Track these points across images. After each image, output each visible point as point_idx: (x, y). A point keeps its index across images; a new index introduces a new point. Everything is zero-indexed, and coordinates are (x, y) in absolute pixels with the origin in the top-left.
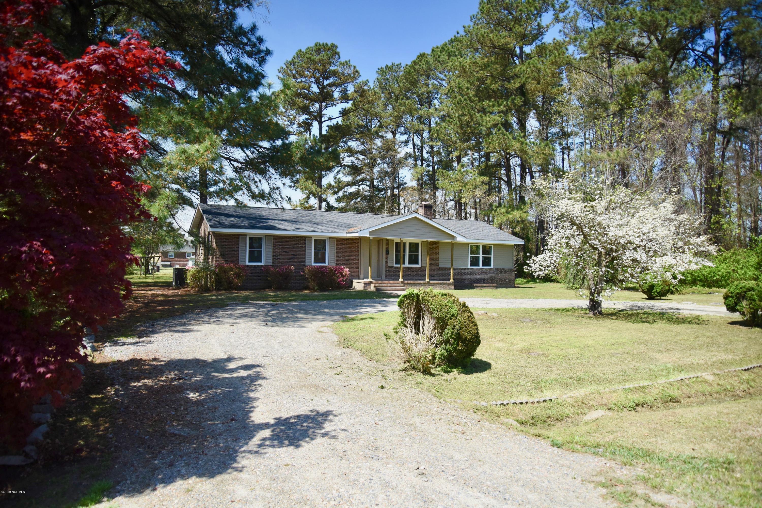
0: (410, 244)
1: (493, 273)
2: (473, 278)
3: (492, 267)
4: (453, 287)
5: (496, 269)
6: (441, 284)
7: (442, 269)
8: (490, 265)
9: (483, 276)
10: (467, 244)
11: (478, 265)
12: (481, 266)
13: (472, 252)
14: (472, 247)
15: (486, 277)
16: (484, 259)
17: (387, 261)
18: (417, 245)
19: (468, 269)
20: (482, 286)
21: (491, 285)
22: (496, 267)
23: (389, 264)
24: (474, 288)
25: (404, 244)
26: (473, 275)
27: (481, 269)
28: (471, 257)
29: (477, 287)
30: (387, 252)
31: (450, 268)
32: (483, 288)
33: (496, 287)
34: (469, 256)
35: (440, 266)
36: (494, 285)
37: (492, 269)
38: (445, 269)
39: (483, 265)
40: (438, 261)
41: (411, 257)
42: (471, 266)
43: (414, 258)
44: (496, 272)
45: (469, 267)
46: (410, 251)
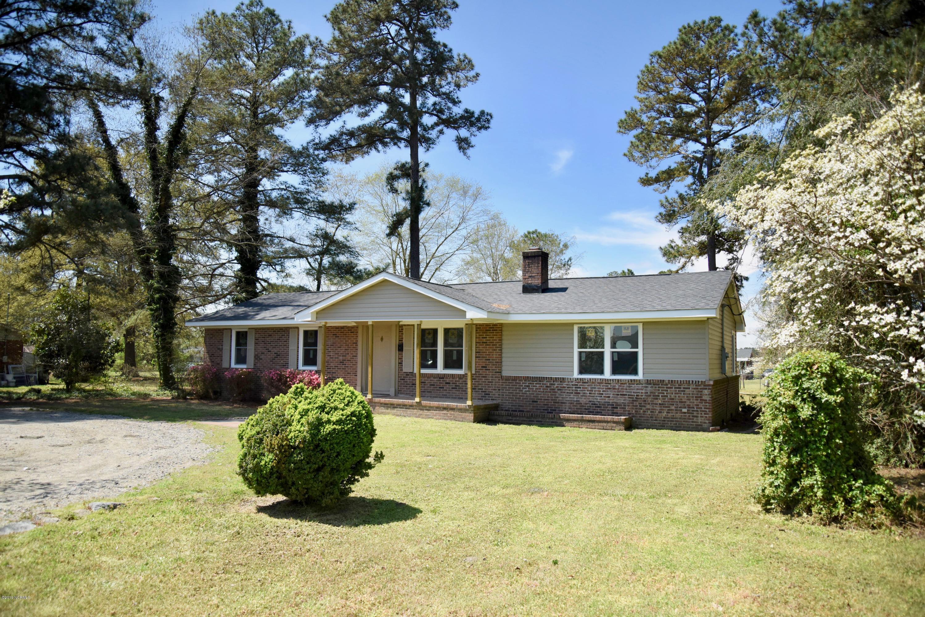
0: (447, 331)
1: (642, 392)
2: (583, 400)
3: (640, 376)
4: (471, 416)
5: (648, 382)
6: (445, 409)
7: (508, 378)
8: (636, 372)
9: (611, 397)
10: (570, 325)
11: (602, 372)
12: (608, 374)
13: (584, 340)
14: (582, 330)
15: (621, 400)
16: (616, 359)
17: (401, 363)
18: (459, 332)
19: (571, 380)
20: (582, 421)
21: (609, 418)
22: (650, 377)
23: (405, 370)
24: (560, 423)
25: (435, 331)
26: (584, 395)
27: (607, 381)
28: (580, 353)
29: (568, 420)
30: (400, 348)
31: (527, 378)
32: (585, 425)
33: (629, 426)
34: (576, 350)
35: (505, 373)
36: (616, 418)
37: (639, 382)
38: (515, 379)
39: (615, 371)
40: (499, 363)
41: (447, 354)
42: (581, 372)
43: (455, 357)
44: (649, 389)
45: (576, 375)
46: (446, 344)
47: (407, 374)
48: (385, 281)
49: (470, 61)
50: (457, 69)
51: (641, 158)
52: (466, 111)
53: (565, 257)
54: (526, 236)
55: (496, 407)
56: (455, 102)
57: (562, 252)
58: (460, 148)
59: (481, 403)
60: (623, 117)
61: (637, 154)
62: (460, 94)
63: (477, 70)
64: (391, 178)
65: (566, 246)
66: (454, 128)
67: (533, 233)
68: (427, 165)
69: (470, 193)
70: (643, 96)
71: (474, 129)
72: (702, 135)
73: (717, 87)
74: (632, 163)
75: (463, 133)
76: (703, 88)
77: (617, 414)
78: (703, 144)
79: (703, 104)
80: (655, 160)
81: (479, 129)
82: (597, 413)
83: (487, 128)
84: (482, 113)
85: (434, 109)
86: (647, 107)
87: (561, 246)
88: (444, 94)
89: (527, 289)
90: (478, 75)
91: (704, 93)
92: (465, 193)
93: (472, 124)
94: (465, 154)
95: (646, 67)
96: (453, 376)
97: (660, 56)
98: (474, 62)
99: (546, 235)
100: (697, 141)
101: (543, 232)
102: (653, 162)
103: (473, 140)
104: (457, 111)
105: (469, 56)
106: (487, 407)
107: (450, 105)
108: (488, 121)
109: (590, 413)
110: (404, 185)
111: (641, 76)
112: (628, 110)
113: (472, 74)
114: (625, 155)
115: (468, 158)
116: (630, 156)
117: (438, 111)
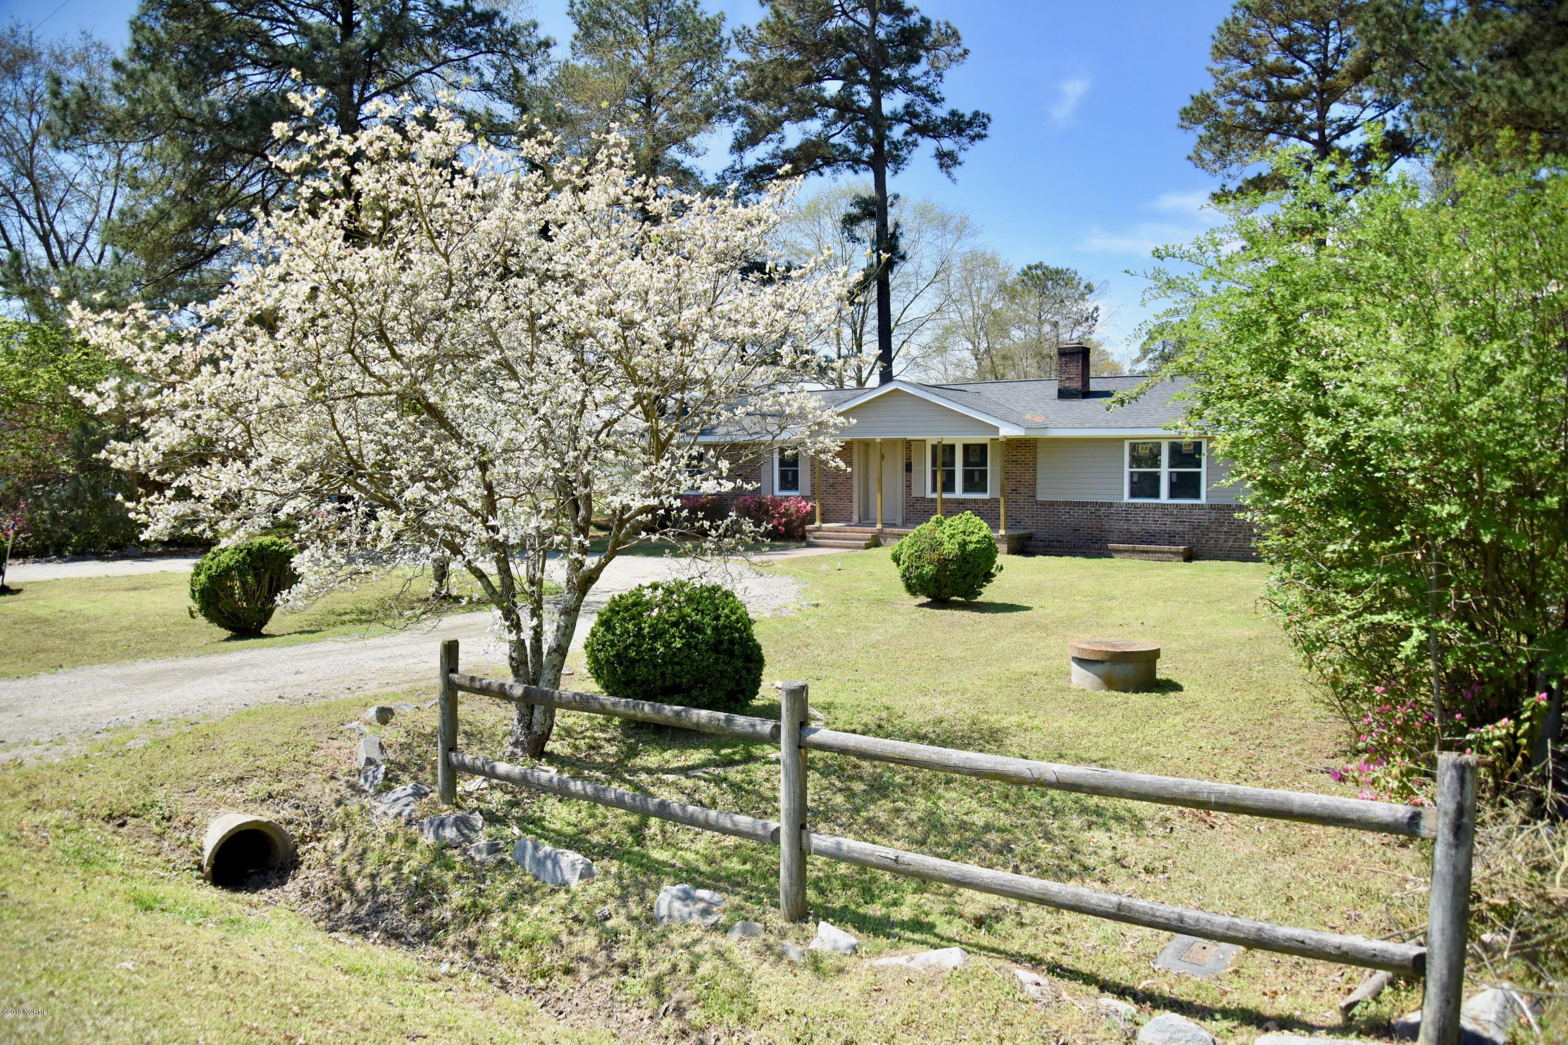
0: (966, 447)
1: (1205, 518)
2: (1134, 528)
3: (1203, 500)
5: (1212, 507)
7: (1043, 503)
8: (1197, 496)
9: (1169, 524)
10: (1121, 440)
11: (1157, 495)
12: (1164, 497)
13: (1136, 460)
14: (1134, 447)
15: (1180, 528)
16: (1174, 479)
17: (909, 487)
18: (983, 448)
19: (1120, 505)
20: (1134, 551)
21: (1166, 548)
22: (1214, 502)
23: (915, 493)
24: (1108, 554)
25: (952, 448)
26: (1136, 522)
27: (1164, 506)
28: (1132, 474)
29: (1118, 551)
30: (908, 468)
31: (1067, 503)
32: (1136, 556)
33: (1189, 557)
34: (1127, 470)
35: (1040, 498)
36: (1173, 548)
37: (1201, 507)
38: (1052, 503)
39: (1172, 495)
40: (1033, 486)
41: (968, 476)
42: (1133, 494)
43: (977, 479)
44: (1214, 514)
45: (1126, 499)
46: (966, 463)
47: (917, 499)
48: (896, 390)
49: (955, 33)
50: (936, 45)
51: (1214, 162)
52: (953, 113)
53: (1088, 306)
54: (1026, 274)
55: (1030, 537)
56: (935, 101)
57: (1082, 297)
58: (941, 166)
59: (1011, 532)
60: (1188, 104)
61: (1208, 156)
62: (943, 89)
63: (965, 43)
64: (850, 221)
65: (1089, 288)
66: (934, 137)
67: (1036, 267)
68: (896, 197)
69: (952, 225)
70: (1220, 67)
71: (965, 140)
72: (1310, 128)
73: (1339, 50)
74: (1199, 171)
75: (947, 144)
76: (1314, 52)
77: (1174, 544)
78: (1313, 142)
79: (1313, 78)
80: (1235, 166)
81: (973, 139)
82: (1151, 543)
83: (981, 137)
84: (976, 114)
85: (907, 113)
86: (1226, 87)
87: (1082, 288)
88: (920, 89)
89: (1063, 394)
90: (966, 52)
91: (1318, 60)
92: (944, 225)
93: (960, 132)
94: (949, 175)
95: (1226, 23)
96: (975, 501)
97: (1248, 8)
98: (961, 33)
99: (1057, 272)
100: (1303, 137)
101: (1053, 264)
102: (1234, 169)
103: (961, 156)
104: (940, 112)
105: (953, 25)
106: (1020, 537)
107: (928, 105)
108: (984, 126)
109: (1142, 542)
110: (867, 229)
111: (1217, 35)
112: (1197, 94)
113: (958, 51)
114: (1189, 158)
115: (954, 181)
116: (1197, 160)
117: (909, 113)
